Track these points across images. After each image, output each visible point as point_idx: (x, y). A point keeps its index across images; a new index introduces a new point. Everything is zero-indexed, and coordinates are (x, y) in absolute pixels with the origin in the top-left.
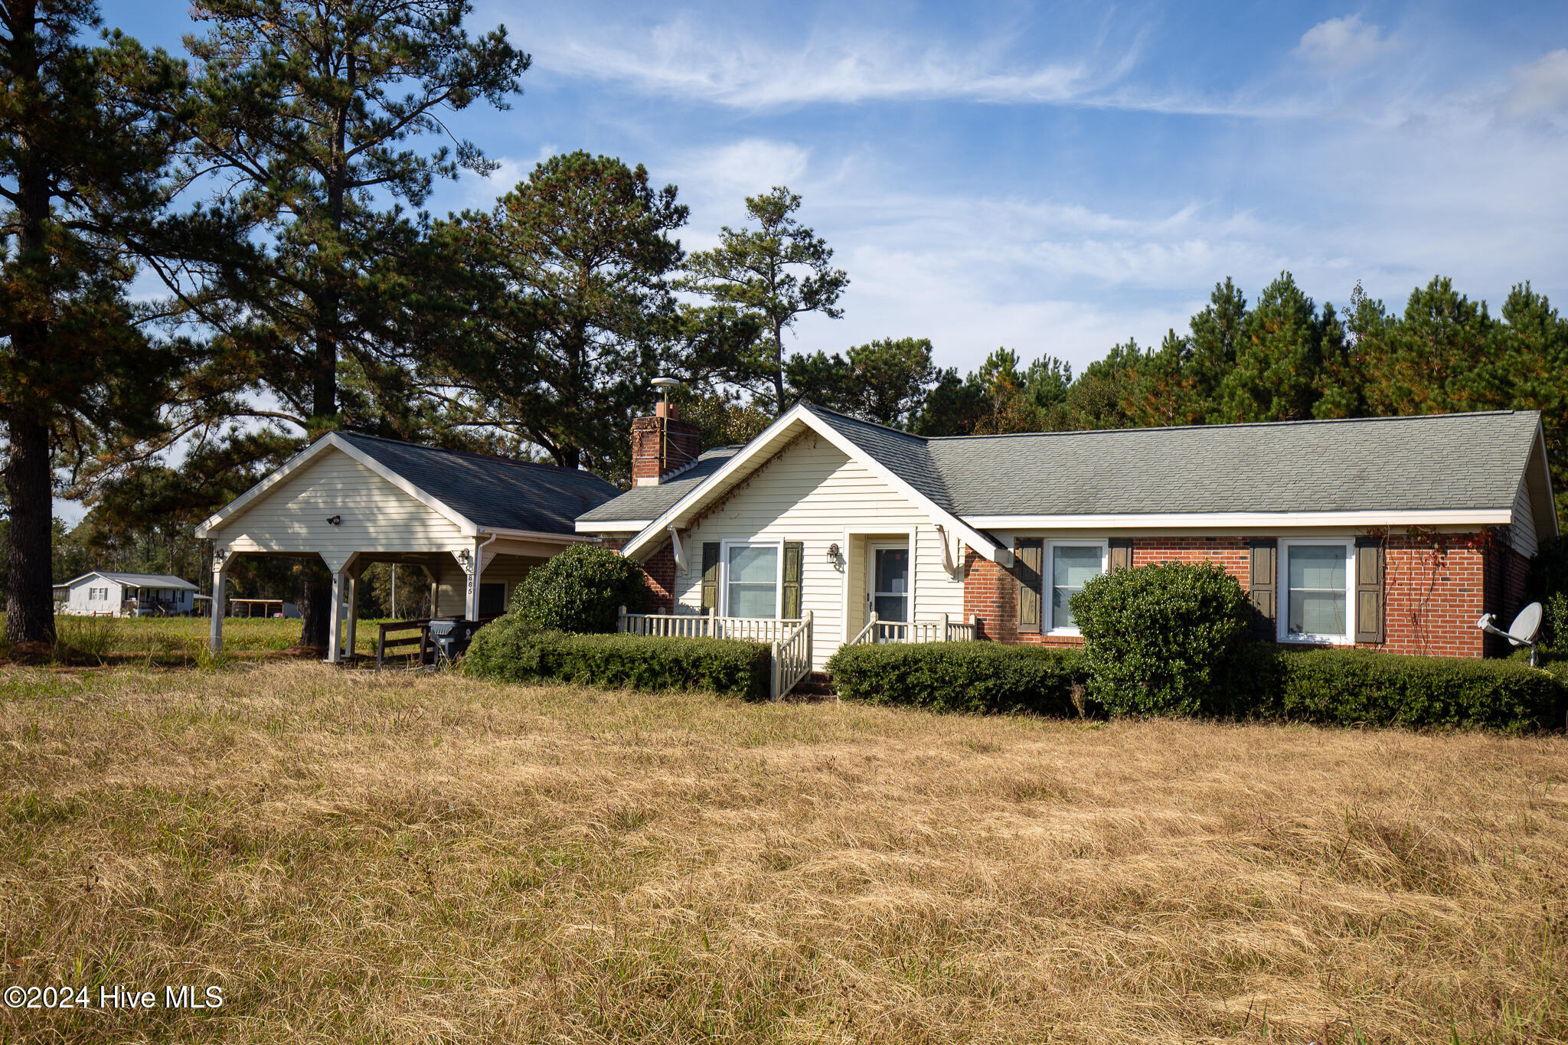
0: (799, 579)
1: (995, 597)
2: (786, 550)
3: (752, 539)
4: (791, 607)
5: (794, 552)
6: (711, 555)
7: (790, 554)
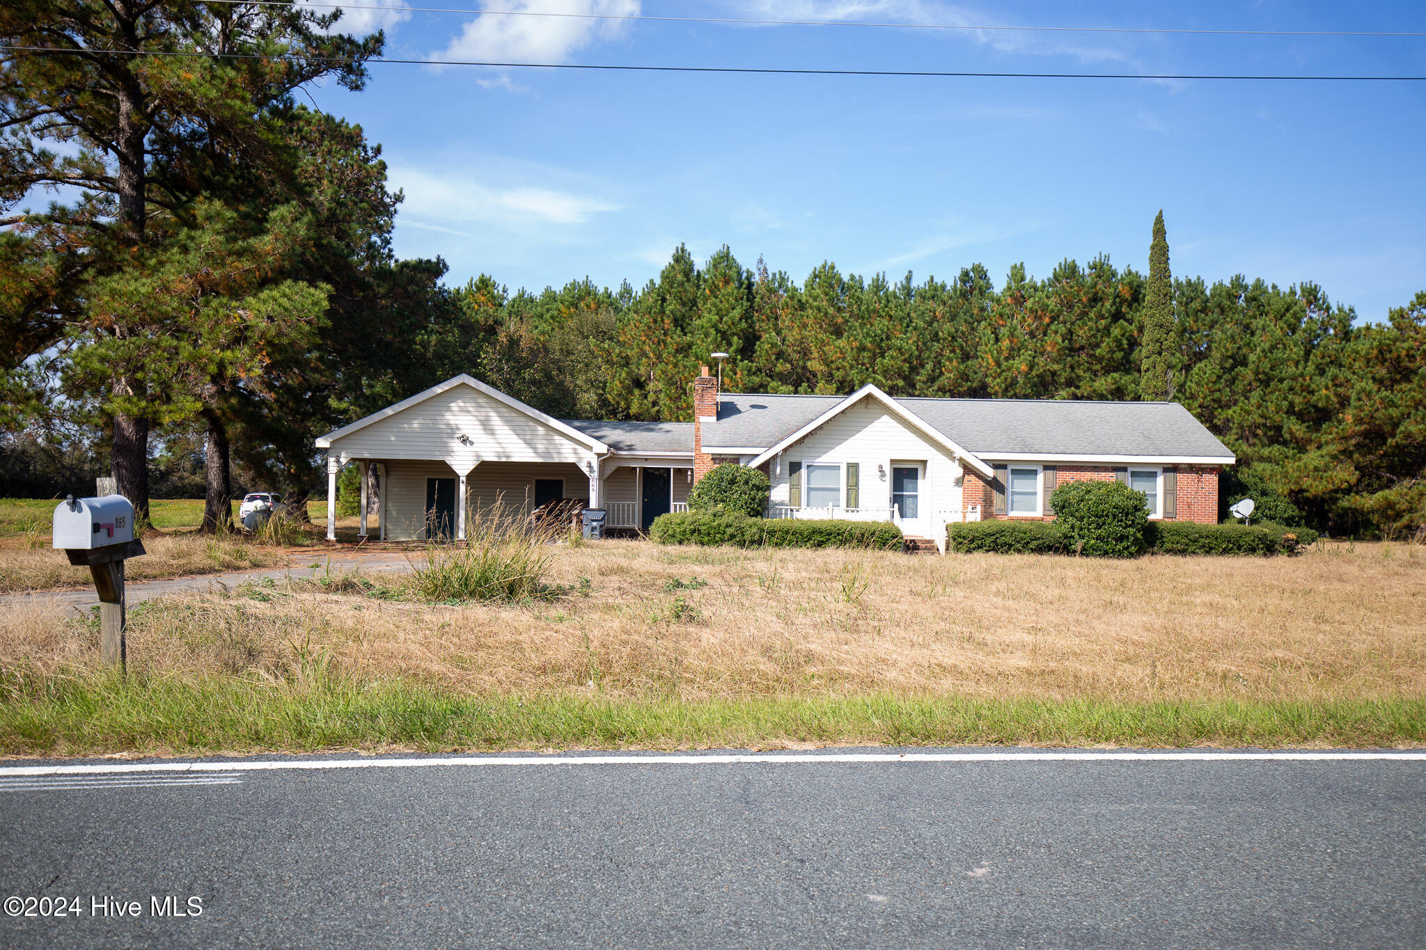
0: (857, 485)
1: (981, 495)
2: (848, 467)
3: (817, 460)
4: (853, 501)
5: (853, 469)
6: (795, 468)
7: (851, 470)
